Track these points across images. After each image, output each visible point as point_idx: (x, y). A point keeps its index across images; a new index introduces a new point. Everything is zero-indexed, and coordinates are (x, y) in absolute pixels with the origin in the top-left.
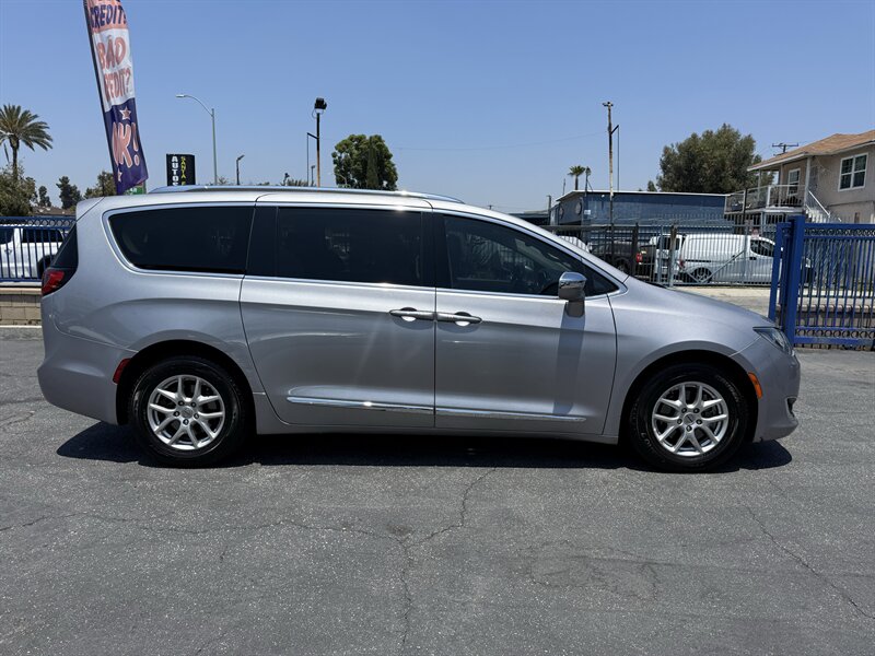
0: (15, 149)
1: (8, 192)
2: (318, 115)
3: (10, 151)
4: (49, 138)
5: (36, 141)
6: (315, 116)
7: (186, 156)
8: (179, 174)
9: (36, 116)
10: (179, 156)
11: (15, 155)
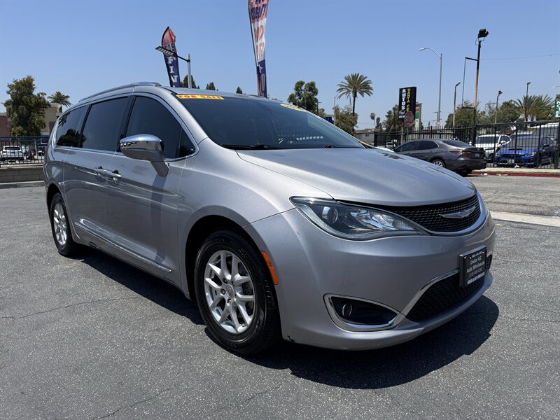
0: (355, 96)
1: (343, 122)
2: (480, 42)
3: (352, 98)
4: (371, 89)
5: (365, 92)
6: (478, 43)
7: (411, 88)
8: (406, 100)
9: (366, 78)
10: (406, 89)
11: (354, 101)
